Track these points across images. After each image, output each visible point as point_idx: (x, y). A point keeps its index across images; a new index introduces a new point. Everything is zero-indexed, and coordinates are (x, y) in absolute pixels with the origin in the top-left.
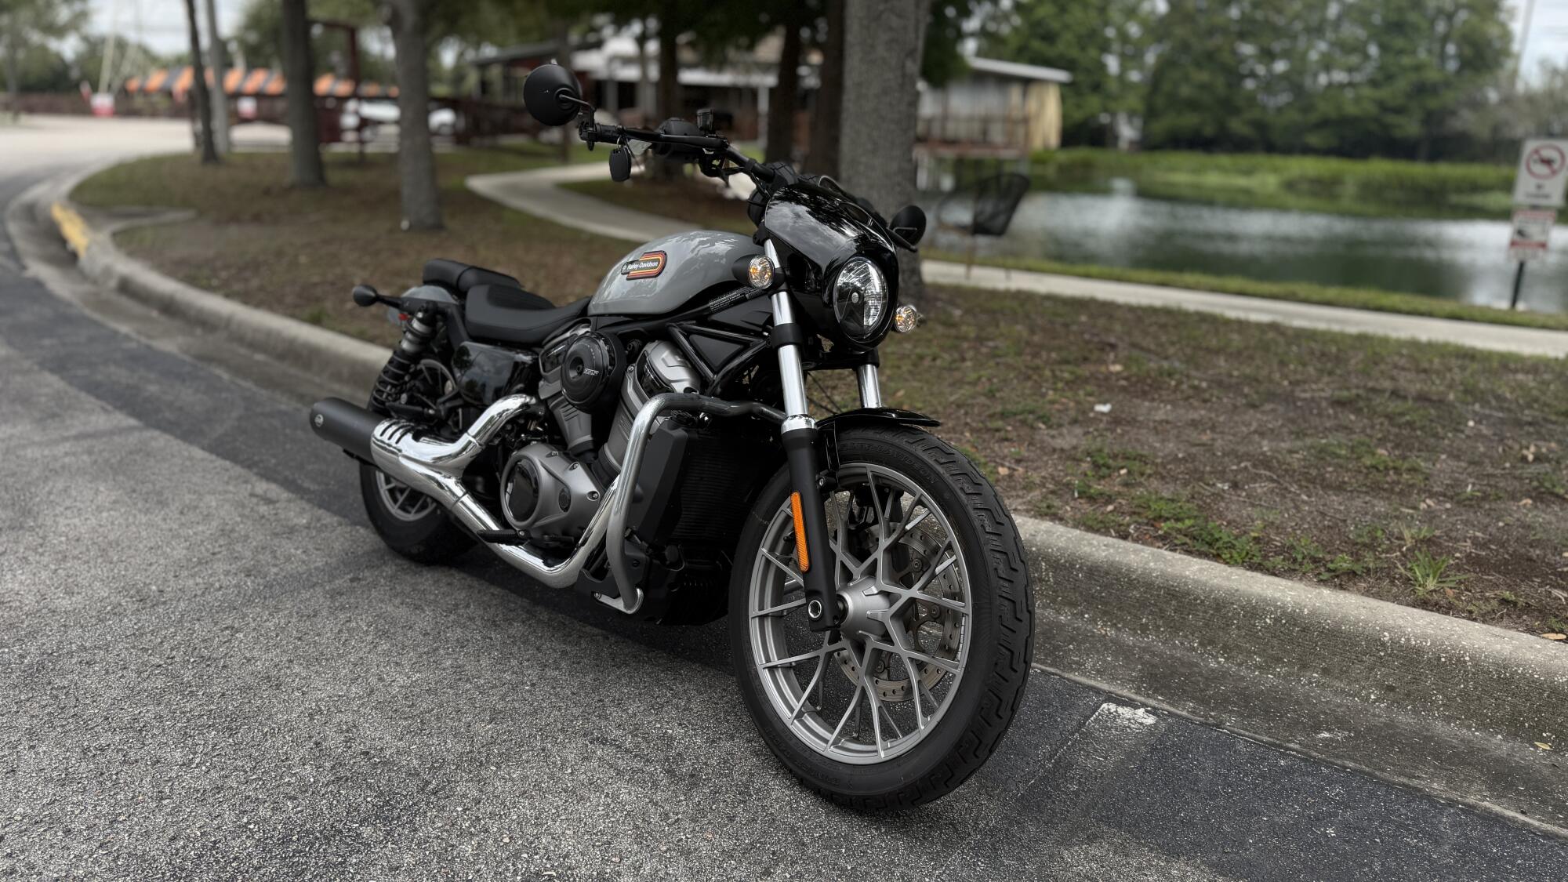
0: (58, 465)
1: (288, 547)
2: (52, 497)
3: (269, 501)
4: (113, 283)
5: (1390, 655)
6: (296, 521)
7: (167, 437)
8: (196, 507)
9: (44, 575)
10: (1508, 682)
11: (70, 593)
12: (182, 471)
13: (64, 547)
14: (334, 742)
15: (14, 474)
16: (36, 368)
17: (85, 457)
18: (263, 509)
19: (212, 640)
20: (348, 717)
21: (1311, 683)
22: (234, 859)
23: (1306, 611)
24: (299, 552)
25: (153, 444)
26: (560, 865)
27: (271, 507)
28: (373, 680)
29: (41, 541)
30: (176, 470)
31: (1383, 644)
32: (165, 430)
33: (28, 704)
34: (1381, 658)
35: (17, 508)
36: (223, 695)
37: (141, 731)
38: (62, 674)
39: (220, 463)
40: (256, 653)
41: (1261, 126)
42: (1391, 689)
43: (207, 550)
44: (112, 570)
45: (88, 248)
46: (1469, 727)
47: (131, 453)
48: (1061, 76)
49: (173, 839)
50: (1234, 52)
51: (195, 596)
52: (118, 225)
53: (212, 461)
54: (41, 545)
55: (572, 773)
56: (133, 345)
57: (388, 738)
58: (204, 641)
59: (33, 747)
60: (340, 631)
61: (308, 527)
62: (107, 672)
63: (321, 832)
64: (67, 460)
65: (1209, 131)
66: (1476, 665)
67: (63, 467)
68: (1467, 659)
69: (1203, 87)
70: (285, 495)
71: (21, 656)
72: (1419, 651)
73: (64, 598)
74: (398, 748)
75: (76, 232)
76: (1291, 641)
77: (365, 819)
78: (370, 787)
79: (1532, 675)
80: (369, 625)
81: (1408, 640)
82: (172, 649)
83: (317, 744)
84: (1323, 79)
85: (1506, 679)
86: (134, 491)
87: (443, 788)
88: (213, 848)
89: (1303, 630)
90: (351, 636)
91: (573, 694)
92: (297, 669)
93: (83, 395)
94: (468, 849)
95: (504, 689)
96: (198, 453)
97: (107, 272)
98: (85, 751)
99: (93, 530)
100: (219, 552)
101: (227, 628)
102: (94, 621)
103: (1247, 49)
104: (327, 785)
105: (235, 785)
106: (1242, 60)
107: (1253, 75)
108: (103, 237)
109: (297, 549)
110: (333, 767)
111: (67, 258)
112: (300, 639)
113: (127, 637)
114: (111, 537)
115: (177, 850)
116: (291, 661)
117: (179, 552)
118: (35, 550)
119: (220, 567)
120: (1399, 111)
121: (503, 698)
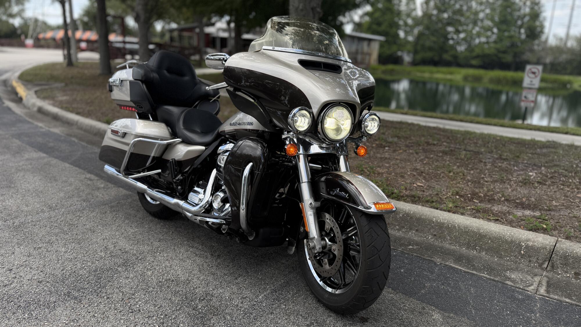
0: (20, 168)
1: (97, 193)
2: (19, 178)
3: (90, 180)
4: (35, 109)
5: (435, 225)
6: (100, 186)
7: (57, 160)
8: (67, 182)
9: (18, 201)
10: (467, 232)
11: (27, 206)
12: (62, 170)
13: (24, 193)
14: (111, 247)
15: (6, 171)
16: (10, 137)
17: (29, 166)
18: (89, 182)
19: (73, 219)
20: (115, 240)
21: (412, 234)
22: (81, 275)
23: (412, 212)
24: (101, 195)
25: (52, 162)
26: (176, 277)
27: (92, 182)
28: (123, 231)
29: (16, 191)
30: (60, 170)
31: (433, 222)
32: (56, 158)
33: (16, 236)
34: (432, 226)
35: (8, 181)
36: (77, 234)
37: (52, 243)
38: (26, 228)
39: (74, 168)
40: (87, 223)
41: (455, 57)
42: (435, 235)
43: (71, 194)
44: (40, 200)
45: (26, 96)
46: (456, 246)
47: (45, 165)
48: (382, 38)
49: (63, 270)
50: (445, 30)
51: (67, 207)
52: (37, 88)
53: (72, 168)
54: (17, 192)
55: (182, 255)
56: (44, 130)
57: (127, 245)
58: (70, 220)
59: (19, 247)
60: (113, 217)
61: (104, 188)
62: (40, 227)
63: (106, 269)
64: (23, 167)
65: (436, 58)
66: (459, 227)
67: (22, 169)
68: (456, 226)
69: (434, 42)
70: (96, 178)
71: (14, 223)
72: (443, 224)
73: (25, 207)
74: (130, 248)
75: (21, 91)
76: (407, 222)
77: (119, 266)
78: (121, 258)
79: (474, 230)
80: (122, 216)
81: (440, 220)
82: (60, 222)
83: (105, 247)
84: (477, 41)
85: (467, 231)
86: (46, 176)
87: (143, 258)
88: (74, 272)
89: (411, 218)
90: (117, 219)
91: (185, 235)
92: (99, 227)
93: (27, 146)
94: (149, 273)
95: (164, 233)
96: (67, 165)
97: (34, 105)
98: (35, 248)
99: (34, 188)
100: (75, 195)
101: (77, 216)
102: (35, 214)
103: (450, 29)
104: (108, 257)
105: (81, 257)
106: (449, 33)
107: (453, 39)
108: (32, 93)
109: (100, 194)
110: (110, 253)
111: (19, 100)
112: (100, 219)
113: (46, 218)
114: (40, 190)
115: (64, 273)
116: (98, 225)
117: (62, 195)
118: (15, 194)
119: (75, 199)
120: (504, 52)
121: (163, 236)
